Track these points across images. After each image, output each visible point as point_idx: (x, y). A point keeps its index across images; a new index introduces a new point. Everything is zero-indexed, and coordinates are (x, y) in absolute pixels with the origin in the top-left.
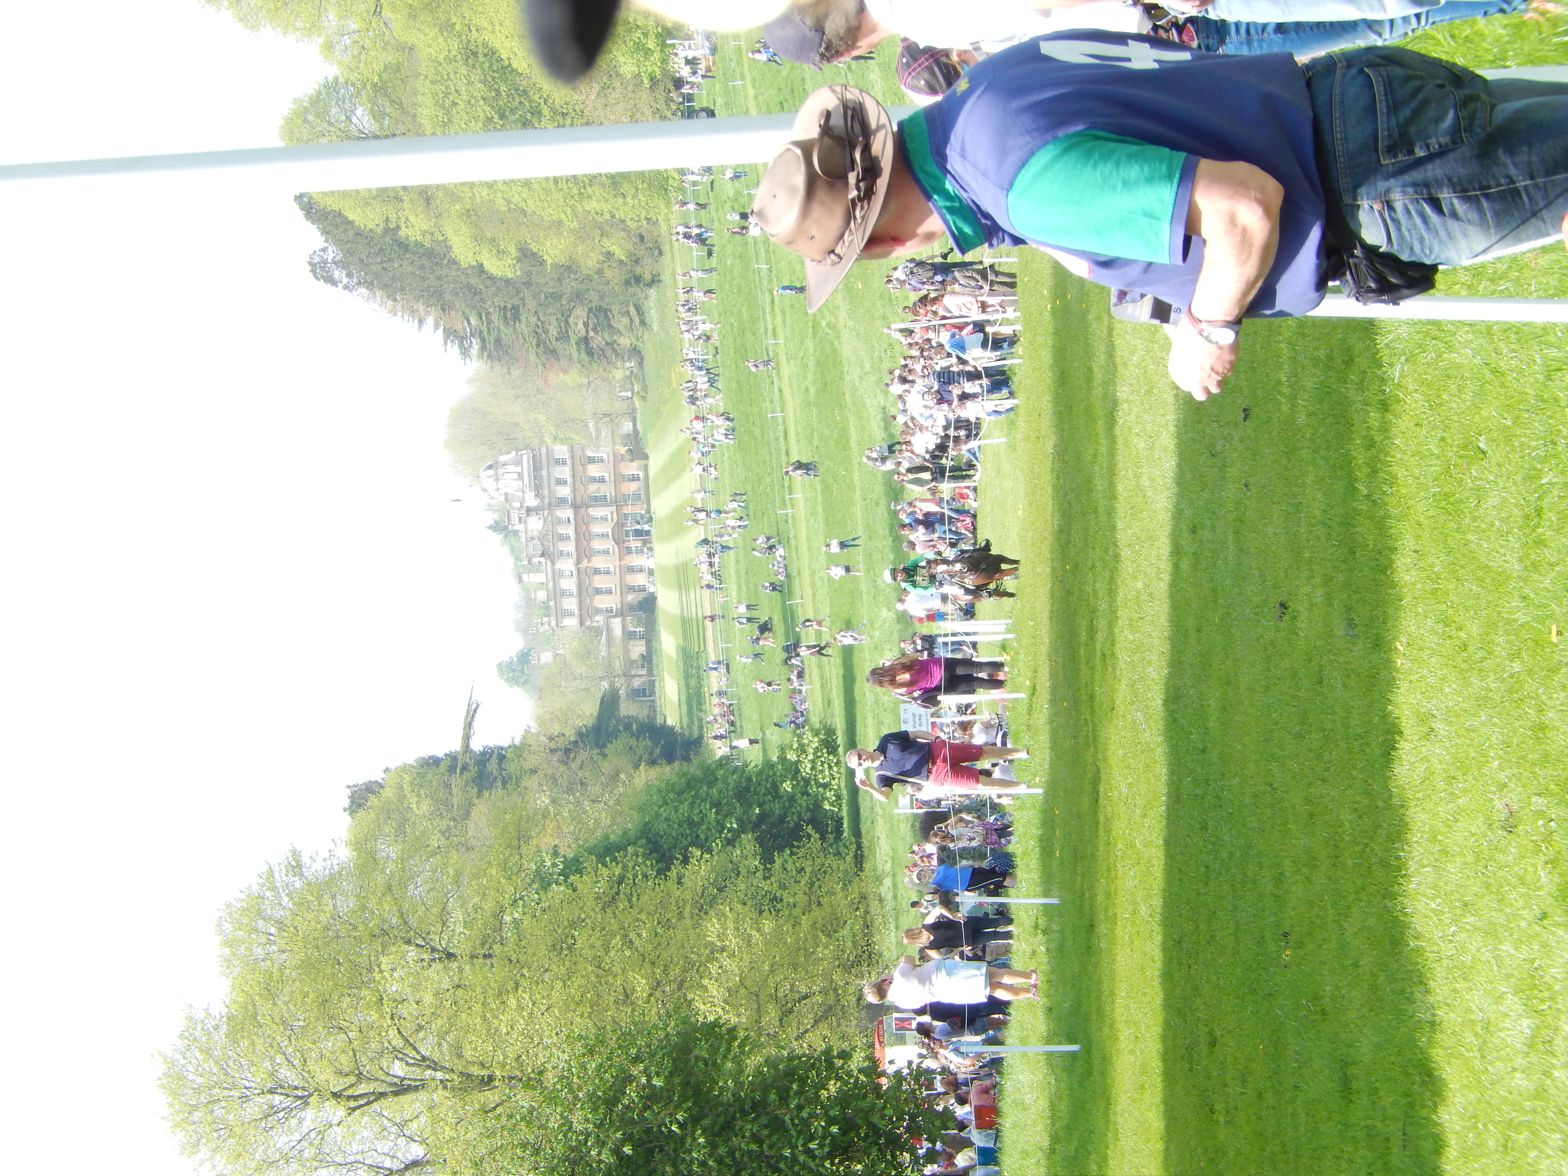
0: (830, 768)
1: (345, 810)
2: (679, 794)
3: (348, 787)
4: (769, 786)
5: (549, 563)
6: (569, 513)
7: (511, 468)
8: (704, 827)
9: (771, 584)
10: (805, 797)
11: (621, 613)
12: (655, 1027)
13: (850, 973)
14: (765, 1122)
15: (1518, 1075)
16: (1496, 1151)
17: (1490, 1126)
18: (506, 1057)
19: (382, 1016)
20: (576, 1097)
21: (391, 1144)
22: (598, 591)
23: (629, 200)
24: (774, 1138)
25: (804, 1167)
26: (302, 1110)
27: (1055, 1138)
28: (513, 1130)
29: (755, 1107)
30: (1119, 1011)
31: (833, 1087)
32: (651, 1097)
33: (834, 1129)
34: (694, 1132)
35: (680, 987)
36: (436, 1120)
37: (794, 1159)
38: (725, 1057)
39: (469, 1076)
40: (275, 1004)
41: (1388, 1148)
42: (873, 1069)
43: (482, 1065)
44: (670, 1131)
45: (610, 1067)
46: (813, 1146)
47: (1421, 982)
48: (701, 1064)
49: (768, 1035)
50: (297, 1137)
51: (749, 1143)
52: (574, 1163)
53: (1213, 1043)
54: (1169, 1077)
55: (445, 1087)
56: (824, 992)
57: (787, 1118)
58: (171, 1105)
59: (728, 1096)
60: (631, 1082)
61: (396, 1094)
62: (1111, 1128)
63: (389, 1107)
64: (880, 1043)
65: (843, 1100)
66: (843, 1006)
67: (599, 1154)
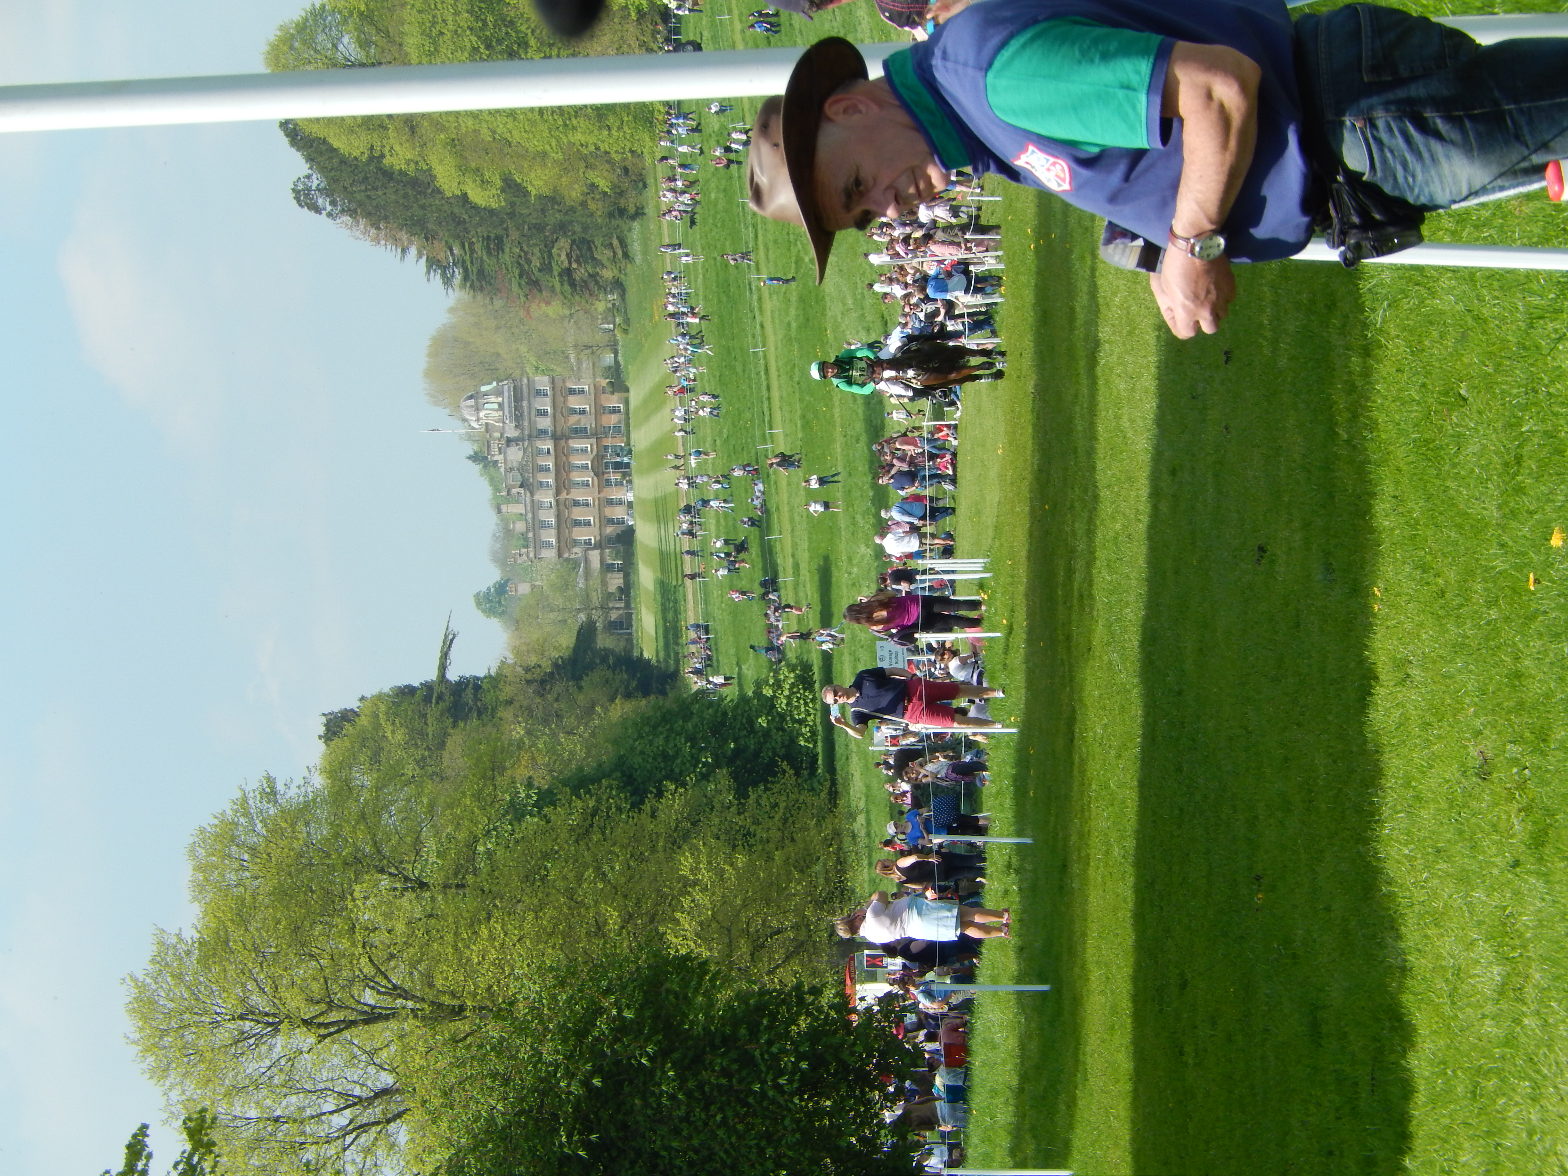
0: (806, 704)
1: (320, 737)
2: (655, 727)
3: (324, 715)
4: (744, 721)
5: (528, 494)
6: (547, 445)
7: (492, 399)
8: (679, 761)
9: (750, 519)
10: (780, 733)
11: (599, 546)
12: (627, 959)
13: (822, 909)
14: (735, 1057)
15: (1487, 1022)
16: (1465, 1097)
17: (1459, 1073)
18: (477, 987)
19: (354, 944)
20: (546, 1029)
21: (361, 1072)
22: (577, 523)
23: (614, 132)
24: (744, 1073)
25: (773, 1101)
26: (273, 1036)
27: (1024, 1078)
28: (483, 1060)
29: (725, 1040)
30: (1090, 951)
31: (803, 1023)
32: (621, 1029)
33: (804, 1065)
34: (663, 1066)
35: (652, 921)
36: (406, 1049)
37: (763, 1094)
38: (696, 990)
39: (440, 1005)
40: (247, 930)
41: (1356, 1093)
42: (844, 1005)
43: (453, 994)
44: (640, 1063)
45: (581, 998)
46: (782, 1081)
47: (1392, 928)
48: (671, 997)
49: (739, 969)
50: (268, 1063)
51: (718, 1078)
52: (544, 1094)
53: (1184, 985)
54: (1139, 1018)
55: (416, 1016)
56: (796, 927)
57: (757, 1053)
58: (141, 1029)
59: (698, 1030)
60: (601, 1014)
61: (366, 1022)
62: (1080, 1068)
63: (358, 1035)
64: (851, 979)
65: (813, 1035)
66: (815, 942)
67: (569, 1085)
